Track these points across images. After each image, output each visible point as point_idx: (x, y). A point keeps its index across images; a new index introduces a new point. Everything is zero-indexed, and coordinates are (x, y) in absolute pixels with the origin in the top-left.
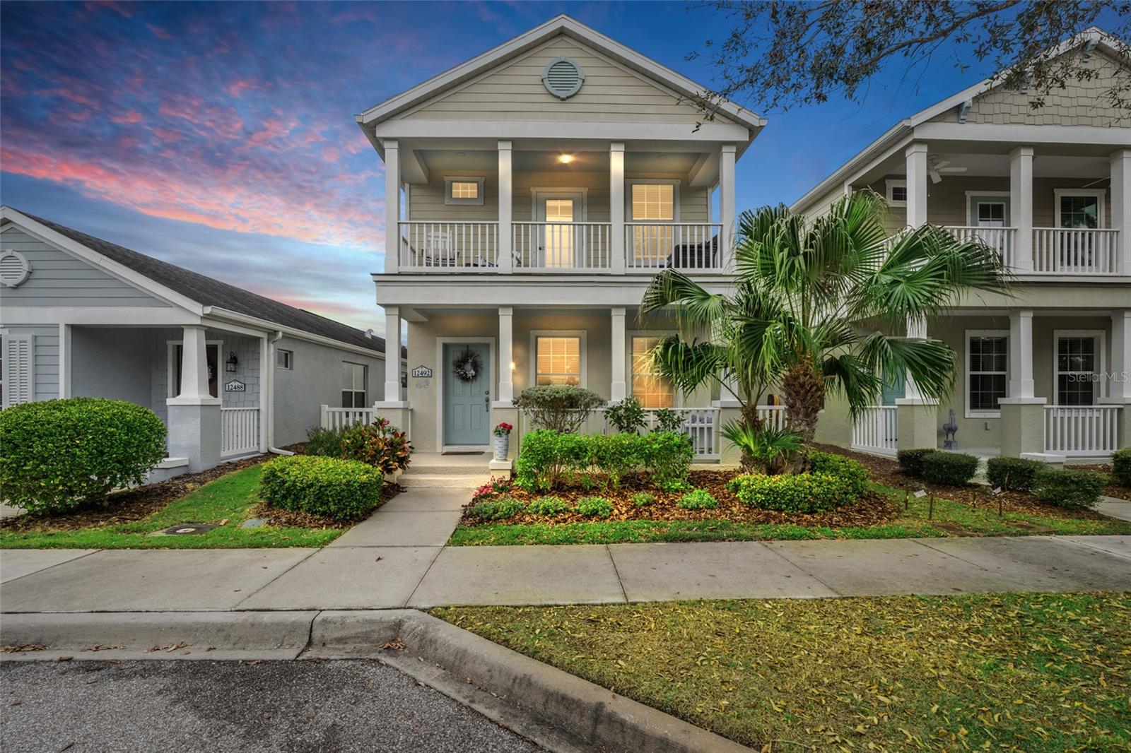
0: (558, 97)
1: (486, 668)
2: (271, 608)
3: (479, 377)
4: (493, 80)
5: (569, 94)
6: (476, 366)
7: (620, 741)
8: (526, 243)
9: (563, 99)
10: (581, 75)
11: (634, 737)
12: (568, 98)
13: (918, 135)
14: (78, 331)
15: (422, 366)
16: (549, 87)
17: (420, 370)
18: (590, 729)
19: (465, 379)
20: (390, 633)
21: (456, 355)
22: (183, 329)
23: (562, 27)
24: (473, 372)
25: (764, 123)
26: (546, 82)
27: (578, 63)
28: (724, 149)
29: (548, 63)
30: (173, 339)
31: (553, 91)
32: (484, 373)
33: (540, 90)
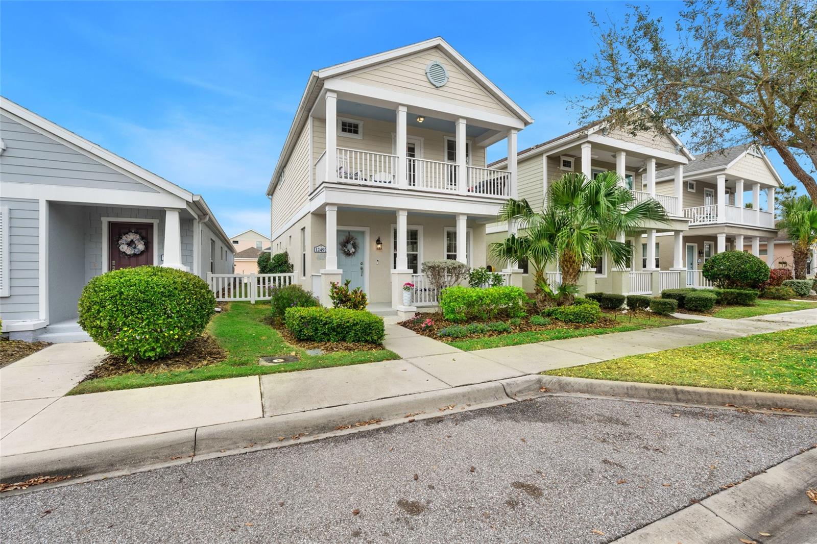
0: (435, 86)
1: (608, 388)
2: (471, 383)
3: (356, 253)
4: (398, 66)
5: (441, 85)
6: (355, 246)
7: (691, 398)
8: (390, 168)
9: (437, 87)
10: (447, 75)
11: (696, 395)
12: (440, 87)
13: (589, 139)
14: (55, 207)
15: (321, 245)
16: (430, 78)
17: (320, 247)
18: (675, 397)
19: (348, 254)
20: (538, 385)
21: (343, 238)
22: (165, 211)
23: (439, 44)
24: (353, 250)
25: (533, 121)
26: (428, 74)
27: (446, 67)
28: (513, 131)
29: (430, 63)
30: (108, 216)
31: (432, 81)
32: (360, 251)
33: (425, 79)
